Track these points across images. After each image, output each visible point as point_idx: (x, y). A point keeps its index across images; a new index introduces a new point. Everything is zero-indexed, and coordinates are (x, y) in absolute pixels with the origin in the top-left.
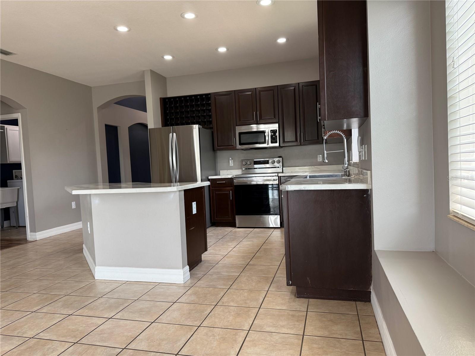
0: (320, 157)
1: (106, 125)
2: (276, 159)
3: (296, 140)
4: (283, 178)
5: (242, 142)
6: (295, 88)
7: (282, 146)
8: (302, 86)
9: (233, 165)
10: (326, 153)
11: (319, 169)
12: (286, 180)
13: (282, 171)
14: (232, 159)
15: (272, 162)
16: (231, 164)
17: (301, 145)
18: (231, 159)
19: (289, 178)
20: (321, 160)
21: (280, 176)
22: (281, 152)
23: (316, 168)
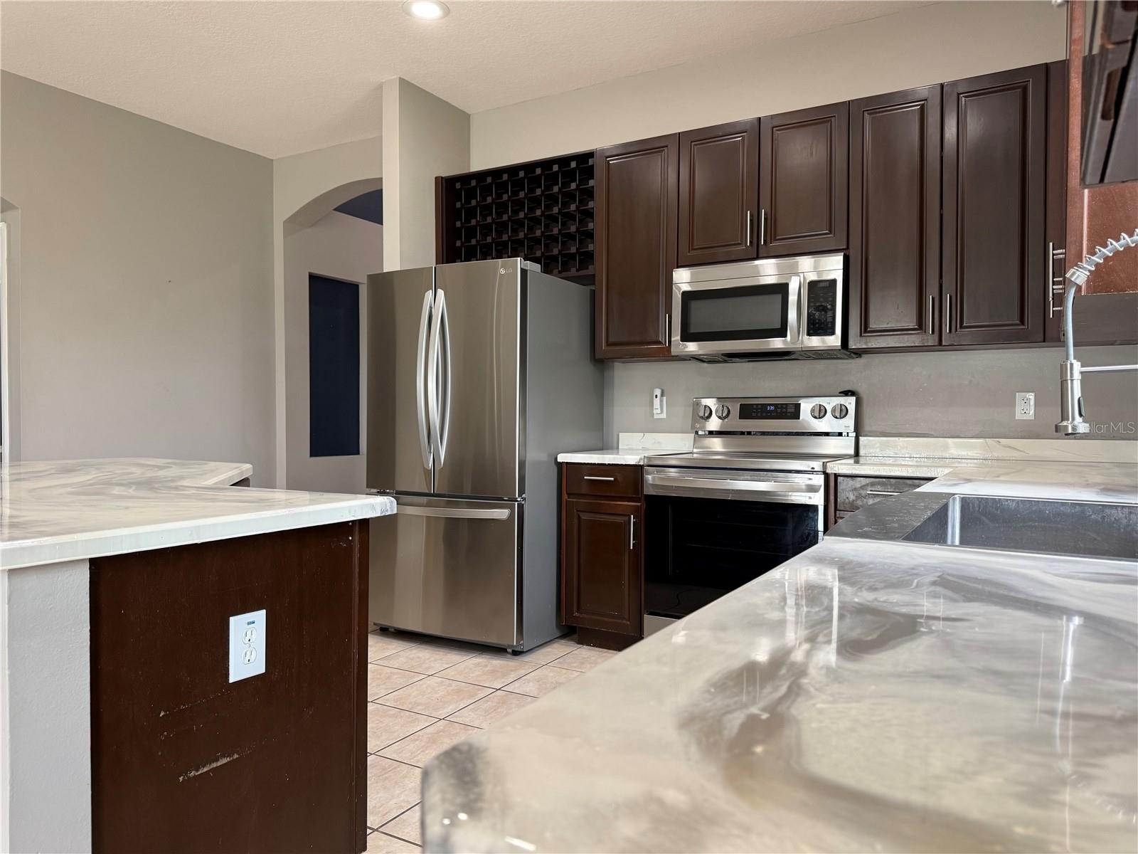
0: (1027, 401)
1: (314, 278)
2: (830, 403)
3: (921, 325)
4: (850, 482)
5: (693, 329)
6: (922, 106)
7: (858, 346)
8: (959, 94)
9: (664, 416)
10: (1077, 376)
11: (1016, 454)
12: (863, 492)
13: (852, 452)
14: (662, 395)
15: (813, 411)
16: (659, 411)
17: (940, 346)
18: (658, 392)
19: (872, 484)
20: (1032, 412)
21: (836, 476)
22: (854, 373)
23: (1004, 446)
